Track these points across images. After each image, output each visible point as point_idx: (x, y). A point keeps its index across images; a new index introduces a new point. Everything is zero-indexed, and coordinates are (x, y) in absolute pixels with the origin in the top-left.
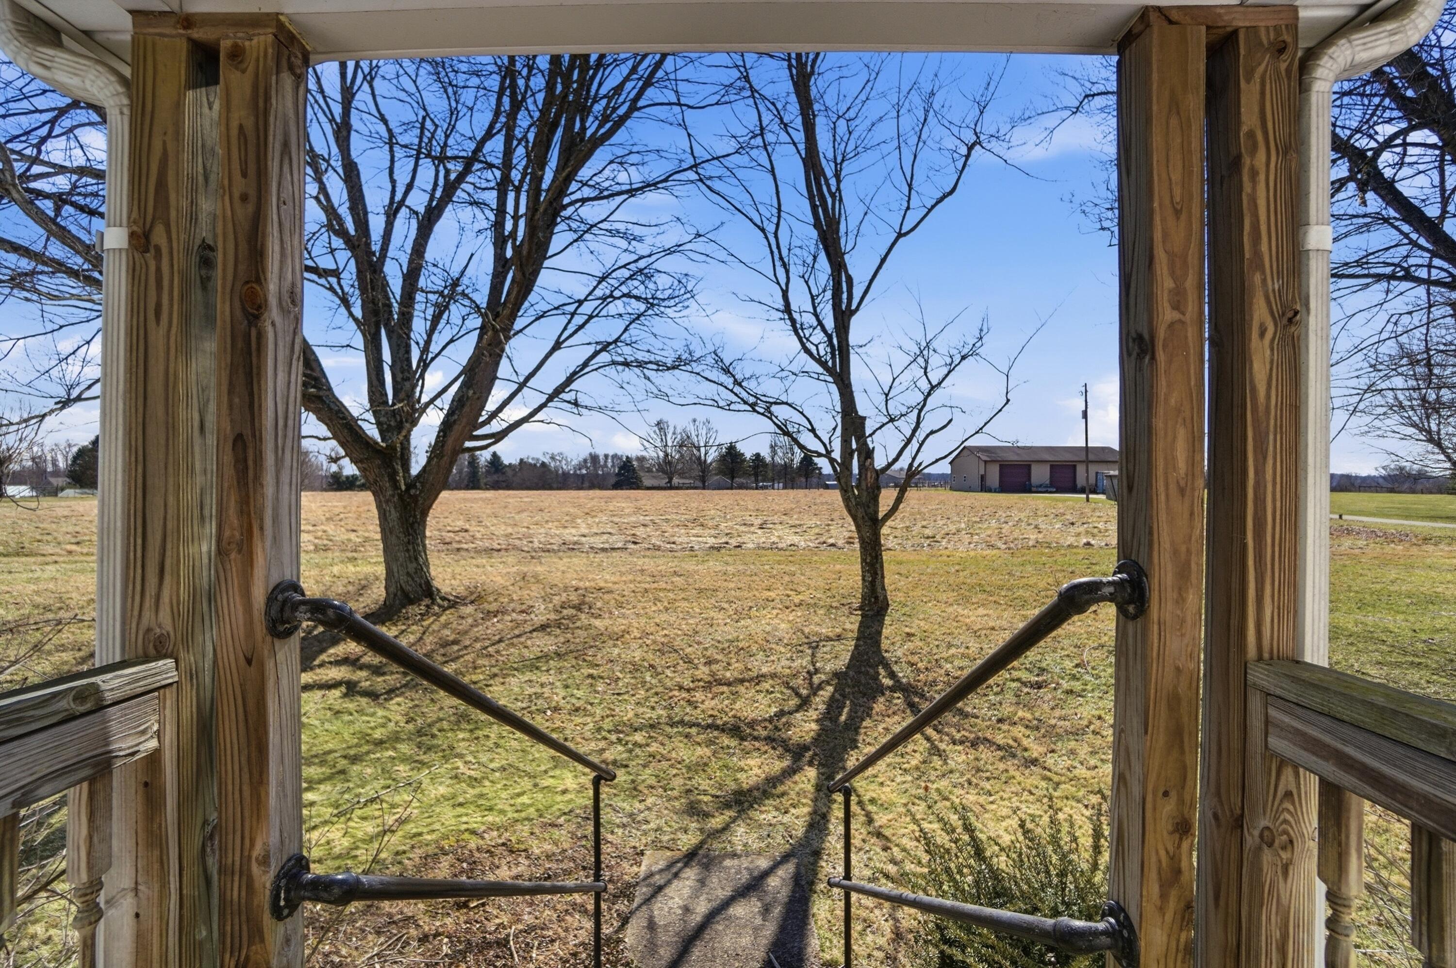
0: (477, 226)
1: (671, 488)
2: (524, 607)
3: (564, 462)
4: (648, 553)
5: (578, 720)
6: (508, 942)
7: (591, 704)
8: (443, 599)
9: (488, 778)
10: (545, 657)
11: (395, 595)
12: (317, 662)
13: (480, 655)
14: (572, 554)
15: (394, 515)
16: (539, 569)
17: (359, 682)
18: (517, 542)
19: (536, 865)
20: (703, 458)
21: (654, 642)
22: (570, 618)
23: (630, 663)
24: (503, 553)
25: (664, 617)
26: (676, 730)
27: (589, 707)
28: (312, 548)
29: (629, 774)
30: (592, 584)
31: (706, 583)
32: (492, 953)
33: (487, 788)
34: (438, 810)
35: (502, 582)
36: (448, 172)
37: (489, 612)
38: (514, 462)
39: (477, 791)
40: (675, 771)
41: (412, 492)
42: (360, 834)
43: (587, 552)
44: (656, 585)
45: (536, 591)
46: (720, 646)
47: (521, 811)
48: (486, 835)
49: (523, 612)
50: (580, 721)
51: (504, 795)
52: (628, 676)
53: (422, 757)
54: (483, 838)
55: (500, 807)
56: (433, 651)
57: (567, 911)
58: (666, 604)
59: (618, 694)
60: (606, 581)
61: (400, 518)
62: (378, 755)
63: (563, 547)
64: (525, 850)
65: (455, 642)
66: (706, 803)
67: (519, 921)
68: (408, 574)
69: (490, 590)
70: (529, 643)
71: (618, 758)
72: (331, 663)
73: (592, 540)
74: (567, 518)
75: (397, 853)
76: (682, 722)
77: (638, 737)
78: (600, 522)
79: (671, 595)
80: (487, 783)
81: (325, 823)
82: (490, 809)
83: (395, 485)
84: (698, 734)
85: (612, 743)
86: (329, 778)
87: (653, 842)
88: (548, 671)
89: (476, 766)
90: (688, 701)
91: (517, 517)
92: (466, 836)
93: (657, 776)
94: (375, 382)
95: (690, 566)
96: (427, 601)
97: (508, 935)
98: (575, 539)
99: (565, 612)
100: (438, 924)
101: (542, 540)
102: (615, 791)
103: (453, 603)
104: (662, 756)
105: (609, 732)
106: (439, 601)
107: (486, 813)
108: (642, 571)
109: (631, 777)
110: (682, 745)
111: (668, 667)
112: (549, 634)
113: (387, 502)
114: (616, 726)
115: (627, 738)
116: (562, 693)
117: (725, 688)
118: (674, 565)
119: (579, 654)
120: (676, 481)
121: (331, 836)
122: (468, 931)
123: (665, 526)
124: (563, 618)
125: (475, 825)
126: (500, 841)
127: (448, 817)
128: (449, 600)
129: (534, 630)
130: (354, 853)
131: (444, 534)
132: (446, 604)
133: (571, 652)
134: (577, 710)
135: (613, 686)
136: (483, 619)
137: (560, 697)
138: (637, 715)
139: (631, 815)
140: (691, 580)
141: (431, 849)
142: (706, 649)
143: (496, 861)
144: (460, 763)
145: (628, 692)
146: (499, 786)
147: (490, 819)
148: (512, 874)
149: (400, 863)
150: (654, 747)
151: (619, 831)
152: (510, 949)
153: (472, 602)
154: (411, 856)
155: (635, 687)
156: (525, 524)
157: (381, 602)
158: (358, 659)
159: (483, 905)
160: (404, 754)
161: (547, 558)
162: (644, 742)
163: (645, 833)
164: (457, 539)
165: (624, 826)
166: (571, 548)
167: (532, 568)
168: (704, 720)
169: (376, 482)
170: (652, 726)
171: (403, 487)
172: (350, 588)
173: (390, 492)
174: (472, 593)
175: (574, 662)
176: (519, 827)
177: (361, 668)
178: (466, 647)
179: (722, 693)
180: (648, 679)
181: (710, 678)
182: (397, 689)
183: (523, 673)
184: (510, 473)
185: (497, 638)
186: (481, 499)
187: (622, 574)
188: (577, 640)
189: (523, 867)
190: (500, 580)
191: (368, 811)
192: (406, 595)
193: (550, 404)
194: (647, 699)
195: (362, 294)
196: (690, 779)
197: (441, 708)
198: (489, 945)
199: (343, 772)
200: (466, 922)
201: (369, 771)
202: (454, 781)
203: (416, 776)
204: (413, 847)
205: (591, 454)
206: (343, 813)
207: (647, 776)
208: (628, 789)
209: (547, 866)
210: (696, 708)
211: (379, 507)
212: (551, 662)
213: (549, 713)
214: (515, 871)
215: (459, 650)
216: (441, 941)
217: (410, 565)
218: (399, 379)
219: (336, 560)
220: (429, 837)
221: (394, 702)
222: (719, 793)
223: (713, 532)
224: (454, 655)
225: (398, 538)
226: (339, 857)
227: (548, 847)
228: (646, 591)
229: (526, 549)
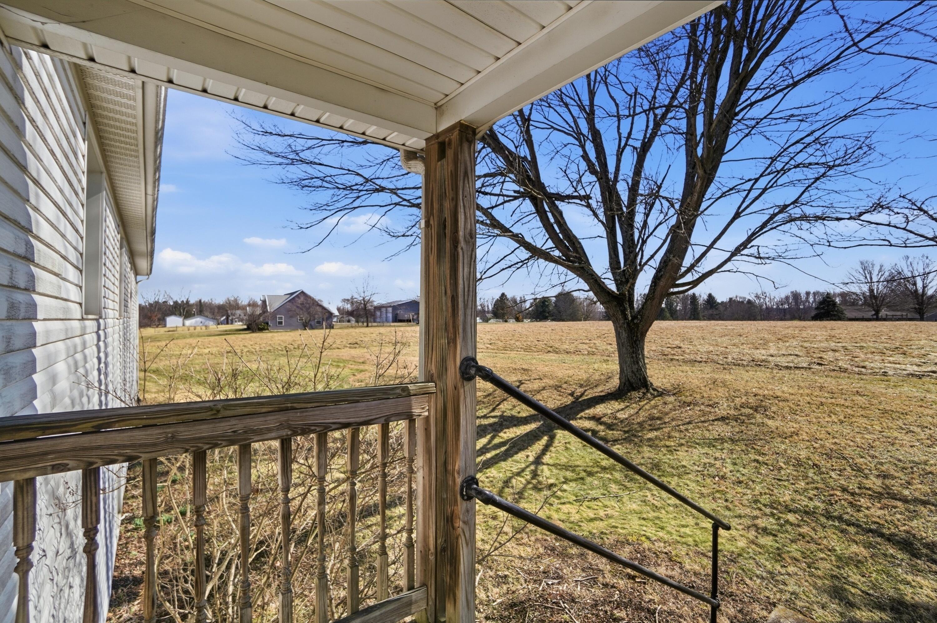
0: (677, 145)
1: (878, 319)
2: (710, 403)
3: (767, 299)
4: (832, 374)
5: (739, 490)
6: (655, 613)
7: (753, 481)
8: (654, 390)
9: (664, 508)
10: (722, 440)
11: (625, 384)
12: (579, 416)
13: (674, 428)
14: (758, 369)
15: (624, 335)
16: (728, 377)
17: (599, 431)
18: (715, 357)
19: (685, 575)
20: (920, 291)
21: (823, 446)
22: (749, 416)
23: (795, 459)
24: (703, 364)
25: (836, 428)
26: (831, 523)
27: (751, 483)
28: (586, 353)
29: (776, 541)
30: (771, 393)
31: (896, 405)
32: (643, 614)
33: (663, 514)
34: (630, 517)
35: (698, 383)
36: (655, 115)
37: (685, 402)
38: (725, 301)
39: (656, 514)
40: (822, 555)
41: (635, 321)
42: (585, 515)
43: (772, 369)
44: (833, 400)
45: (722, 392)
46: (901, 464)
47: (683, 537)
48: (656, 544)
49: (710, 405)
50: (740, 491)
51: (673, 522)
52: (791, 467)
53: (626, 484)
54: (654, 544)
55: (668, 529)
56: (644, 421)
57: (701, 615)
58: (842, 417)
59: (779, 480)
60: (783, 392)
61: (628, 337)
62: (602, 475)
63: (752, 364)
64: (680, 563)
65: (659, 418)
66: (853, 594)
67: (664, 604)
68: (633, 372)
69: (688, 388)
70: (710, 427)
71: (769, 527)
72: (585, 418)
73: (778, 359)
74: (761, 342)
75: (602, 533)
76: (840, 518)
77: (791, 517)
78: (790, 346)
79: (849, 411)
80: (663, 511)
81: (570, 503)
82: (662, 528)
83: (625, 317)
84: (857, 533)
85: (766, 515)
86: (576, 480)
87: (787, 601)
88: (722, 450)
89: (658, 499)
90: (851, 503)
91: (719, 340)
92: (643, 538)
93: (803, 553)
94: (613, 256)
95: (879, 388)
96: (643, 390)
97: (656, 609)
98: (764, 357)
99: (743, 410)
100: (615, 581)
101: (735, 357)
102: (760, 550)
103: (661, 394)
104: (812, 539)
105: (765, 505)
106: (651, 391)
107: (659, 530)
108: (821, 388)
109: (777, 545)
110: (835, 537)
111: (833, 470)
112: (727, 424)
113: (620, 327)
114: (771, 503)
115: (781, 515)
116: (731, 467)
117: (899, 504)
118: (859, 385)
119: (750, 443)
120: (883, 313)
121: (571, 511)
122: (631, 593)
123: (858, 352)
124: (741, 415)
125: (650, 535)
126: (665, 551)
127: (635, 523)
128: (658, 391)
129: (716, 420)
130: (580, 524)
131: (664, 349)
132: (656, 393)
133: (743, 440)
134: (740, 482)
135: (776, 472)
136: (679, 406)
137: (728, 470)
138: (793, 500)
139: (770, 573)
140: (875, 401)
141: (621, 539)
142: (882, 464)
143: (659, 562)
144: (648, 494)
145: (788, 480)
146: (671, 516)
147: (661, 534)
148: (667, 573)
149: (602, 538)
150: (805, 530)
151: (758, 581)
152: (655, 617)
153: (674, 394)
154: (609, 537)
155: (797, 478)
156: (725, 345)
157: (617, 387)
158: (600, 419)
159: (645, 583)
160: (616, 479)
161: (737, 371)
162: (796, 522)
163: (781, 591)
164: (672, 352)
165: (762, 578)
166: (758, 364)
167: (722, 376)
168: (866, 523)
169: (614, 315)
170: (806, 513)
171: (630, 319)
172: (602, 377)
173: (621, 322)
174: (675, 389)
175: (744, 447)
176: (679, 546)
177: (601, 424)
178: (665, 423)
179: (895, 507)
180: (811, 475)
181: (880, 490)
182: (619, 440)
183: (703, 447)
184: (721, 308)
185: (687, 420)
186: (697, 327)
187: (800, 387)
188: (750, 433)
189: (676, 572)
190: (696, 382)
191: (592, 504)
192: (631, 384)
193: (734, 258)
194: (806, 490)
195: (604, 205)
196: (838, 567)
197: (643, 458)
198: (642, 609)
199: (582, 479)
200: (632, 589)
201: (596, 482)
202: (644, 504)
203: (621, 493)
204: (611, 533)
205: (792, 292)
206: (579, 501)
207: (794, 549)
208: (772, 553)
209: (693, 579)
210: (859, 511)
211: (616, 330)
212: (726, 444)
213: (717, 479)
214: (669, 573)
215: (660, 424)
216: (615, 591)
217: (634, 367)
218: (627, 253)
219: (598, 361)
220: (621, 531)
221: (616, 447)
222: (871, 592)
223: (917, 360)
224: (657, 427)
225: (627, 349)
226: (572, 523)
227: (697, 567)
228: (822, 404)
229: (721, 362)
